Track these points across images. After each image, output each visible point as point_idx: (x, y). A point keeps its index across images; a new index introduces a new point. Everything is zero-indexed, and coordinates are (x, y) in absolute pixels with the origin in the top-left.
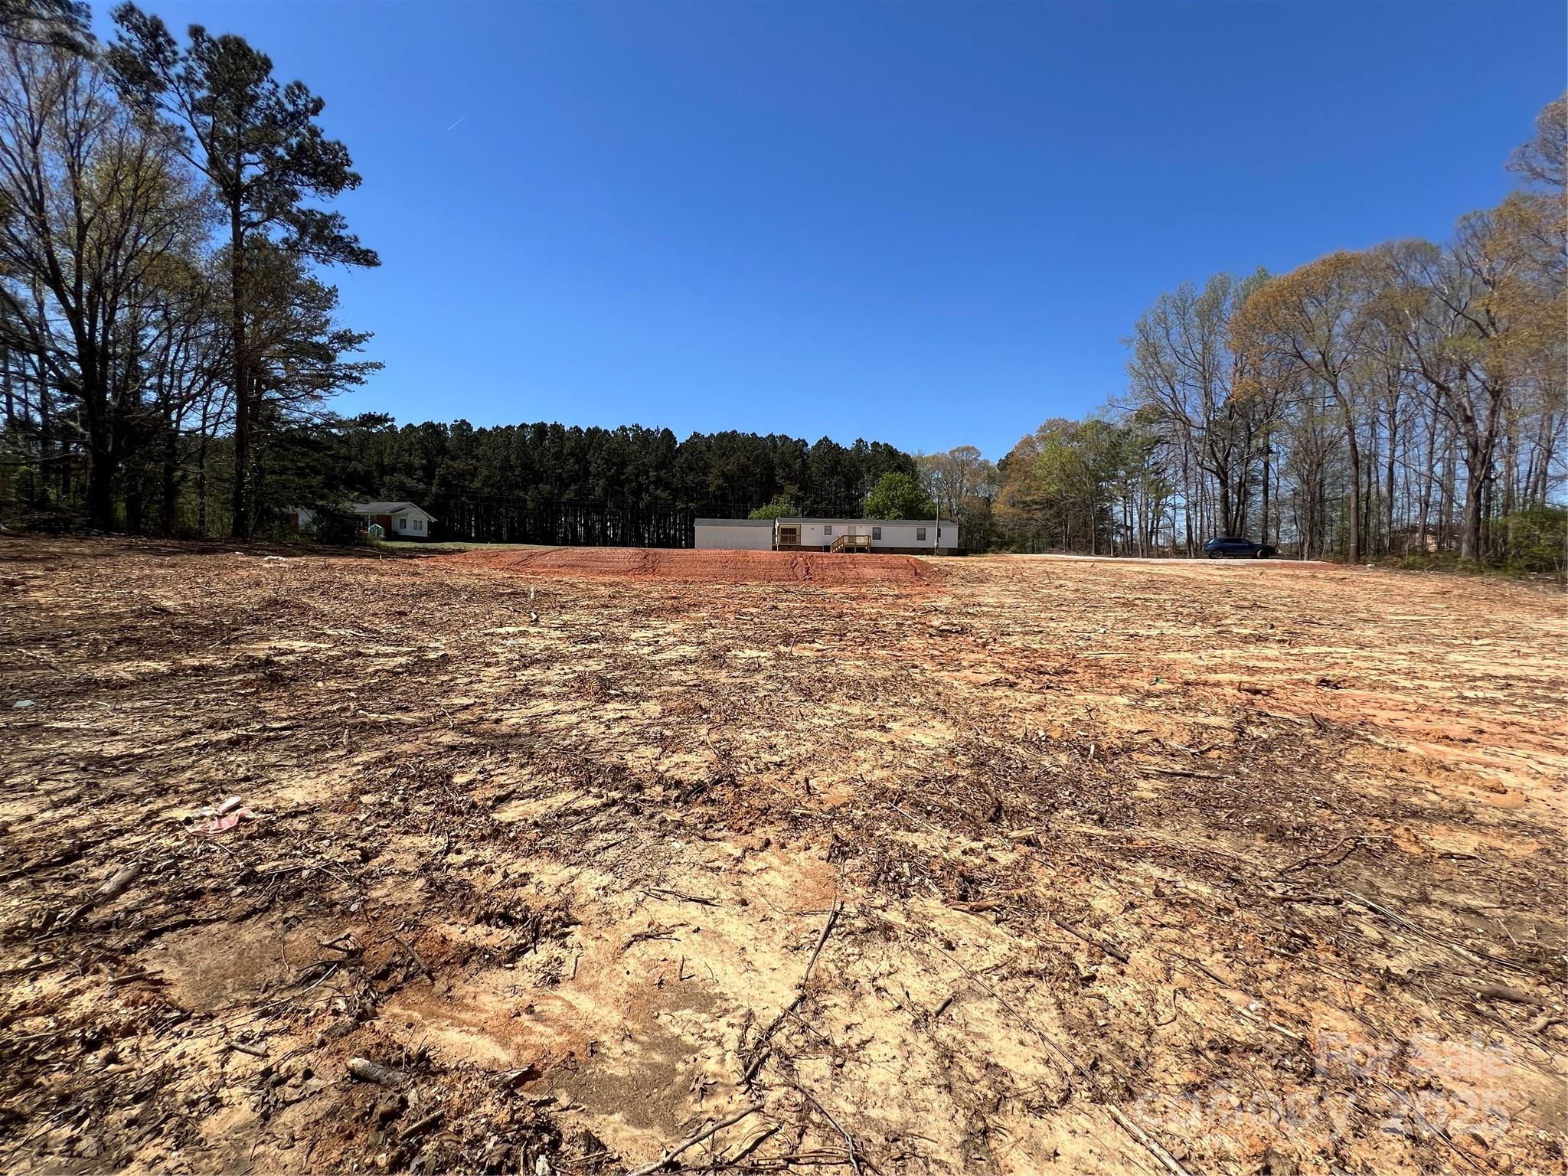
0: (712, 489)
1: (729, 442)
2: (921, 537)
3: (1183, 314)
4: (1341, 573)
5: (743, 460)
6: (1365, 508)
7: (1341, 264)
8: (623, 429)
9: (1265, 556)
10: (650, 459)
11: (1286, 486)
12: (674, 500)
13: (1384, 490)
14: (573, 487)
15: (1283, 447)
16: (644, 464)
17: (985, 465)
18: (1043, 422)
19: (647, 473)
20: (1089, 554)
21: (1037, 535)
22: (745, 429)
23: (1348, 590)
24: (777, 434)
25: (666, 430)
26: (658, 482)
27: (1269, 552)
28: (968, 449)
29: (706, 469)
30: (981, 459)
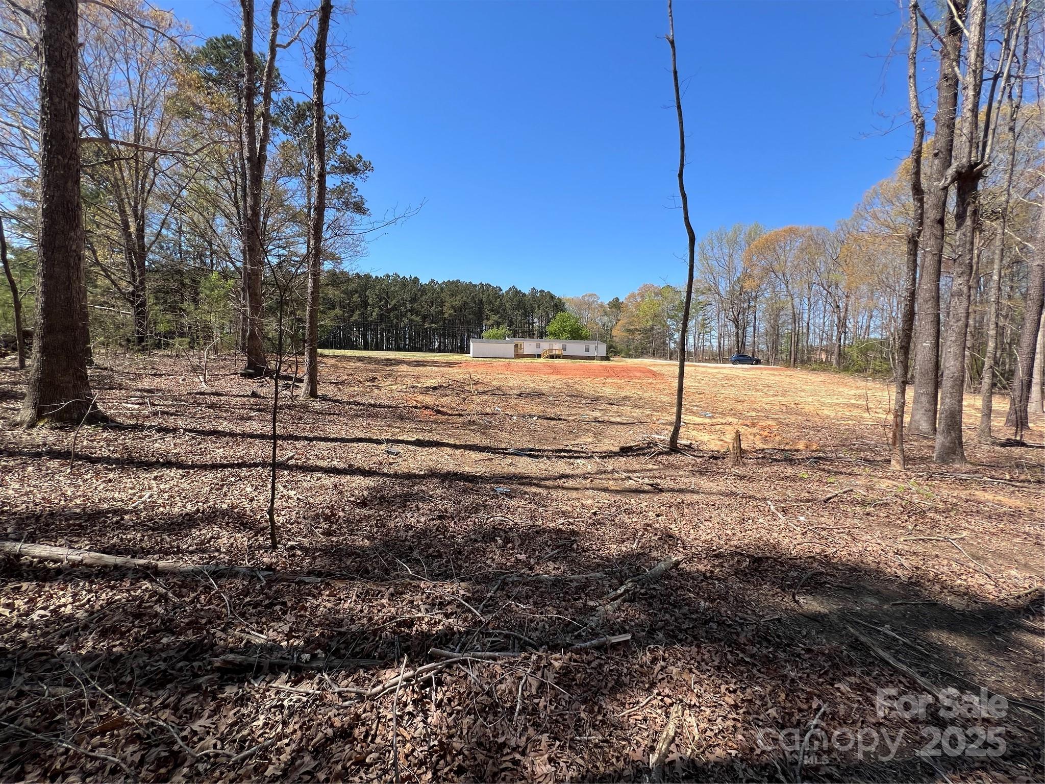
0: (446, 316)
1: (455, 287)
2: (587, 350)
3: (720, 240)
4: (789, 373)
5: (465, 298)
6: (796, 336)
7: (792, 231)
8: (388, 276)
9: (756, 364)
10: (407, 296)
11: (763, 327)
12: (424, 322)
13: (805, 330)
14: (358, 312)
15: (762, 307)
16: (403, 299)
17: (601, 306)
18: (642, 286)
19: (405, 304)
20: (666, 359)
21: (636, 349)
22: (465, 279)
23: (794, 381)
24: (484, 283)
25: (416, 278)
26: (412, 311)
27: (758, 362)
28: (591, 295)
29: (442, 303)
30: (599, 301)
